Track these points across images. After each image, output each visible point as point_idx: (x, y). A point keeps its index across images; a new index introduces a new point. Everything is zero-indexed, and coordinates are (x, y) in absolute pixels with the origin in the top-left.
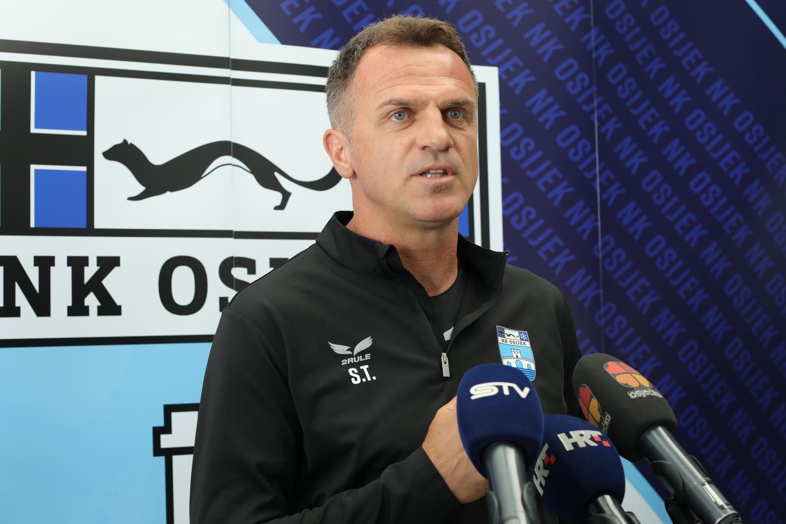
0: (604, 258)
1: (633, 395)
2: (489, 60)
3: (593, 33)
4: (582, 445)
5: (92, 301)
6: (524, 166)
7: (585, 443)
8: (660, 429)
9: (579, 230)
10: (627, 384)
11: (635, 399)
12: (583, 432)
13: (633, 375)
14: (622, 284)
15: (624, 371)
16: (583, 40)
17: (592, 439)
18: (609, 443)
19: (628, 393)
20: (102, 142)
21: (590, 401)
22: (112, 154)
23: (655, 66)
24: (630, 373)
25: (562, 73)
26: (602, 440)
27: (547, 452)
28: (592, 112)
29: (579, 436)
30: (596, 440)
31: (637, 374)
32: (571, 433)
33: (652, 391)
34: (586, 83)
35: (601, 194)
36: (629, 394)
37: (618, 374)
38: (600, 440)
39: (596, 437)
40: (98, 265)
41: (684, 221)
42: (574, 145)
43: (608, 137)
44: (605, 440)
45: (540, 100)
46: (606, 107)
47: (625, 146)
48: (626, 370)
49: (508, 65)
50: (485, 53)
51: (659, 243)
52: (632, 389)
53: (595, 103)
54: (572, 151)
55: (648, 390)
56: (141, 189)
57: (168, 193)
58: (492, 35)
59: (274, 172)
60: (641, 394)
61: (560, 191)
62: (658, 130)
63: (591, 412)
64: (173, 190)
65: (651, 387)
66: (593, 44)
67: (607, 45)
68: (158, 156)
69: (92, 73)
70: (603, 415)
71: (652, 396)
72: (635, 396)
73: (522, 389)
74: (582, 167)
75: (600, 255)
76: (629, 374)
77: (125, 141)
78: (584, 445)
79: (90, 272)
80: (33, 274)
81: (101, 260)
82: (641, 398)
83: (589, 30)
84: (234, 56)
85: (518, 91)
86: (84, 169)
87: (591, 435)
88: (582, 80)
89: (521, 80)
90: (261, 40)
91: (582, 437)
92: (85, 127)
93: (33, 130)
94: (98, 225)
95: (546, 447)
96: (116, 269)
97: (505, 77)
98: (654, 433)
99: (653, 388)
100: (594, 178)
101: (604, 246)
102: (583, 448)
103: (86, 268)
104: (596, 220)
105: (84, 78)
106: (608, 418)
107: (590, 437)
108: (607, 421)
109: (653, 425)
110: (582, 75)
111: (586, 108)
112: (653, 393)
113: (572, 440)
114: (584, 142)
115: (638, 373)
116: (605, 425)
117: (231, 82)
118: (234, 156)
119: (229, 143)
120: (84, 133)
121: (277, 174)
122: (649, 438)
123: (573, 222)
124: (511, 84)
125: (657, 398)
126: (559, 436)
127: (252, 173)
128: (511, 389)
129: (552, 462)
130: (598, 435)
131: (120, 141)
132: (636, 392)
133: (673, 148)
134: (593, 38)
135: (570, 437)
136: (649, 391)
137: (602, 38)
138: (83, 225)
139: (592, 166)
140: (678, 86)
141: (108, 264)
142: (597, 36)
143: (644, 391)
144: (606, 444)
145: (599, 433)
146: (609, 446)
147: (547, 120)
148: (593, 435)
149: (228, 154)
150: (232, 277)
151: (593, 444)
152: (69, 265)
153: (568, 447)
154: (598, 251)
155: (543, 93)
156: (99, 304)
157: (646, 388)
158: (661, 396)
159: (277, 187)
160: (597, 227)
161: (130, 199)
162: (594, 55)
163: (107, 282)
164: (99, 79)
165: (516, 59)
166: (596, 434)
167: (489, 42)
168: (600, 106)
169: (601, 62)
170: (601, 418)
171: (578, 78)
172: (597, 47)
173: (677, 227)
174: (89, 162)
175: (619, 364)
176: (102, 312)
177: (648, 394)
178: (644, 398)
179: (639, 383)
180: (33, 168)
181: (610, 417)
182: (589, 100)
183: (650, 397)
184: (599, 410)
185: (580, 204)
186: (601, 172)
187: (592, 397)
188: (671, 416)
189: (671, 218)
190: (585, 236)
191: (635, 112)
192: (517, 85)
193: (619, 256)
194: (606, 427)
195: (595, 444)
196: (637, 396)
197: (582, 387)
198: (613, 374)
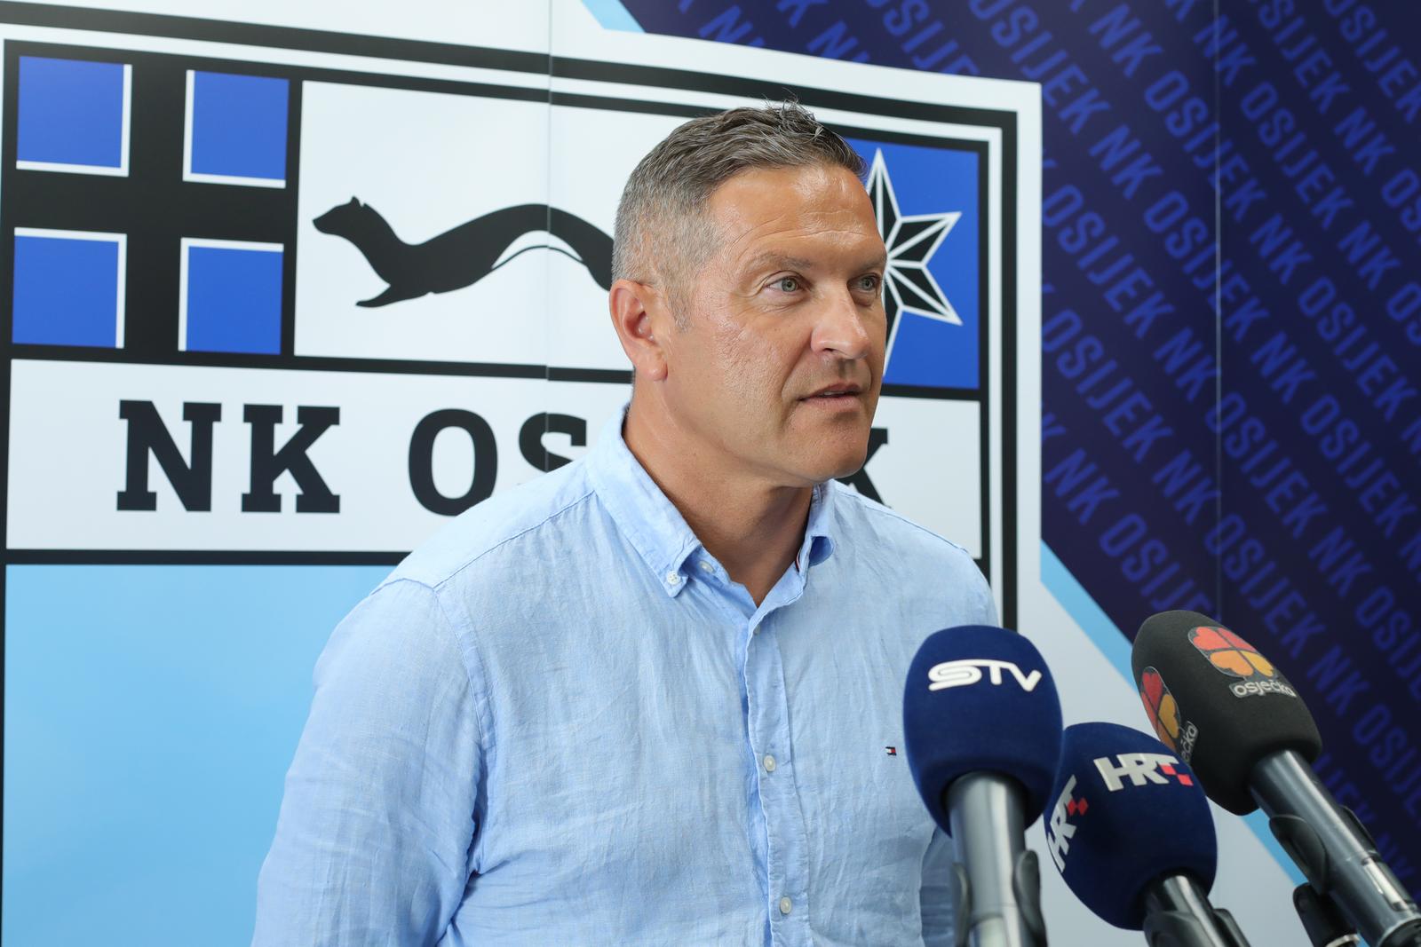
0: (1225, 434)
1: (1241, 690)
2: (1025, 70)
3: (1217, 25)
4: (1138, 781)
5: (286, 486)
6: (1083, 263)
7: (1146, 777)
8: (1289, 756)
9: (1181, 382)
10: (1229, 670)
11: (1244, 698)
12: (1142, 757)
13: (1243, 652)
14: (1258, 482)
15: (1225, 645)
16: (1198, 38)
17: (1159, 770)
18: (1191, 779)
19: (1230, 687)
20: (313, 202)
21: (1161, 698)
22: (328, 223)
23: (1329, 89)
24: (1238, 650)
25: (1158, 97)
26: (1178, 773)
27: (1073, 792)
28: (1211, 169)
29: (1135, 764)
30: (1167, 772)
31: (1250, 652)
32: (1120, 757)
33: (1278, 684)
34: (1201, 117)
35: (1224, 318)
36: (1233, 687)
37: (1214, 651)
38: (1173, 772)
39: (1165, 766)
40: (300, 421)
41: (1374, 372)
42: (1177, 227)
43: (1239, 216)
44: (1183, 773)
45: (1116, 144)
46: (1238, 160)
47: (1271, 233)
48: (1229, 643)
49: (1060, 81)
50: (1017, 57)
51: (1327, 409)
52: (1239, 680)
53: (1218, 153)
54: (1173, 238)
55: (1269, 683)
56: (380, 286)
57: (430, 296)
58: (1032, 24)
60: (1256, 690)
61: (1148, 312)
62: (1332, 204)
63: (1162, 719)
64: (440, 289)
65: (1277, 676)
66: (1216, 46)
67: (1242, 48)
68: (414, 228)
69: (295, 76)
70: (1183, 725)
71: (1276, 694)
72: (1245, 693)
73: (1026, 675)
74: (1189, 267)
75: (1219, 429)
76: (1235, 652)
77: (355, 201)
78: (1143, 782)
79: (284, 433)
80: (181, 434)
81: (305, 414)
82: (1256, 695)
83: (1210, 19)
84: (557, 51)
85: (1076, 128)
86: (278, 248)
87: (1157, 763)
88: (1195, 111)
89: (1083, 108)
90: (607, 23)
91: (1140, 767)
92: (283, 173)
93: (189, 176)
94: (301, 349)
95: (1072, 782)
96: (332, 429)
97: (1052, 102)
98: (1276, 762)
99: (1279, 679)
100: (1212, 290)
101: (1225, 413)
102: (1140, 787)
103: (277, 427)
104: (1213, 365)
105: (283, 85)
106: (1192, 731)
107: (1155, 766)
108: (1190, 737)
109: (1277, 748)
110: (1195, 102)
111: (1200, 162)
112: (1277, 687)
113: (1121, 772)
114: (1195, 222)
115: (1254, 650)
116: (1187, 744)
117: (550, 98)
118: (554, 232)
119: (543, 208)
120: (280, 184)
122: (1268, 770)
123: (1170, 367)
124: (1064, 114)
125: (1285, 696)
126: (1097, 762)
127: (584, 262)
128: (1005, 673)
129: (1082, 811)
130: (1171, 763)
131: (346, 200)
132: (1247, 685)
133: (1359, 240)
134: (1216, 36)
135: (1117, 764)
136: (1272, 684)
137: (1233, 35)
138: (274, 348)
139: (1209, 266)
140: (1370, 126)
141: (318, 420)
142: (1224, 34)
143: (1262, 683)
144: (1185, 780)
145: (1173, 760)
146: (1191, 784)
147: (1127, 182)
148: (1161, 764)
149: (542, 227)
151: (1159, 780)
153: (1113, 784)
154: (1215, 421)
155: (1121, 133)
156: (300, 492)
157: (1265, 678)
158: (1293, 694)
160: (1213, 379)
161: (362, 304)
162: (1218, 67)
163: (317, 453)
164: (310, 89)
165: (1073, 70)
166: (1167, 761)
167: (1026, 38)
168: (1225, 159)
169: (1229, 80)
170: (1180, 731)
171: (1188, 107)
172: (1225, 52)
173: (1362, 381)
174: (289, 237)
175: (1217, 632)
176: (304, 505)
177: (1269, 689)
178: (1262, 697)
179: (1253, 668)
180: (187, 244)
181: (1196, 731)
182: (1208, 147)
183: (1272, 696)
184: (1176, 715)
185: (1186, 334)
186: (1224, 279)
187: (1164, 692)
188: (1312, 731)
189: (1351, 365)
190: (1192, 395)
191: (1291, 172)
192: (1074, 117)
193: (1252, 431)
194: (1187, 749)
195: (1164, 781)
196: (1248, 693)
197: (1147, 671)
198: (1206, 651)
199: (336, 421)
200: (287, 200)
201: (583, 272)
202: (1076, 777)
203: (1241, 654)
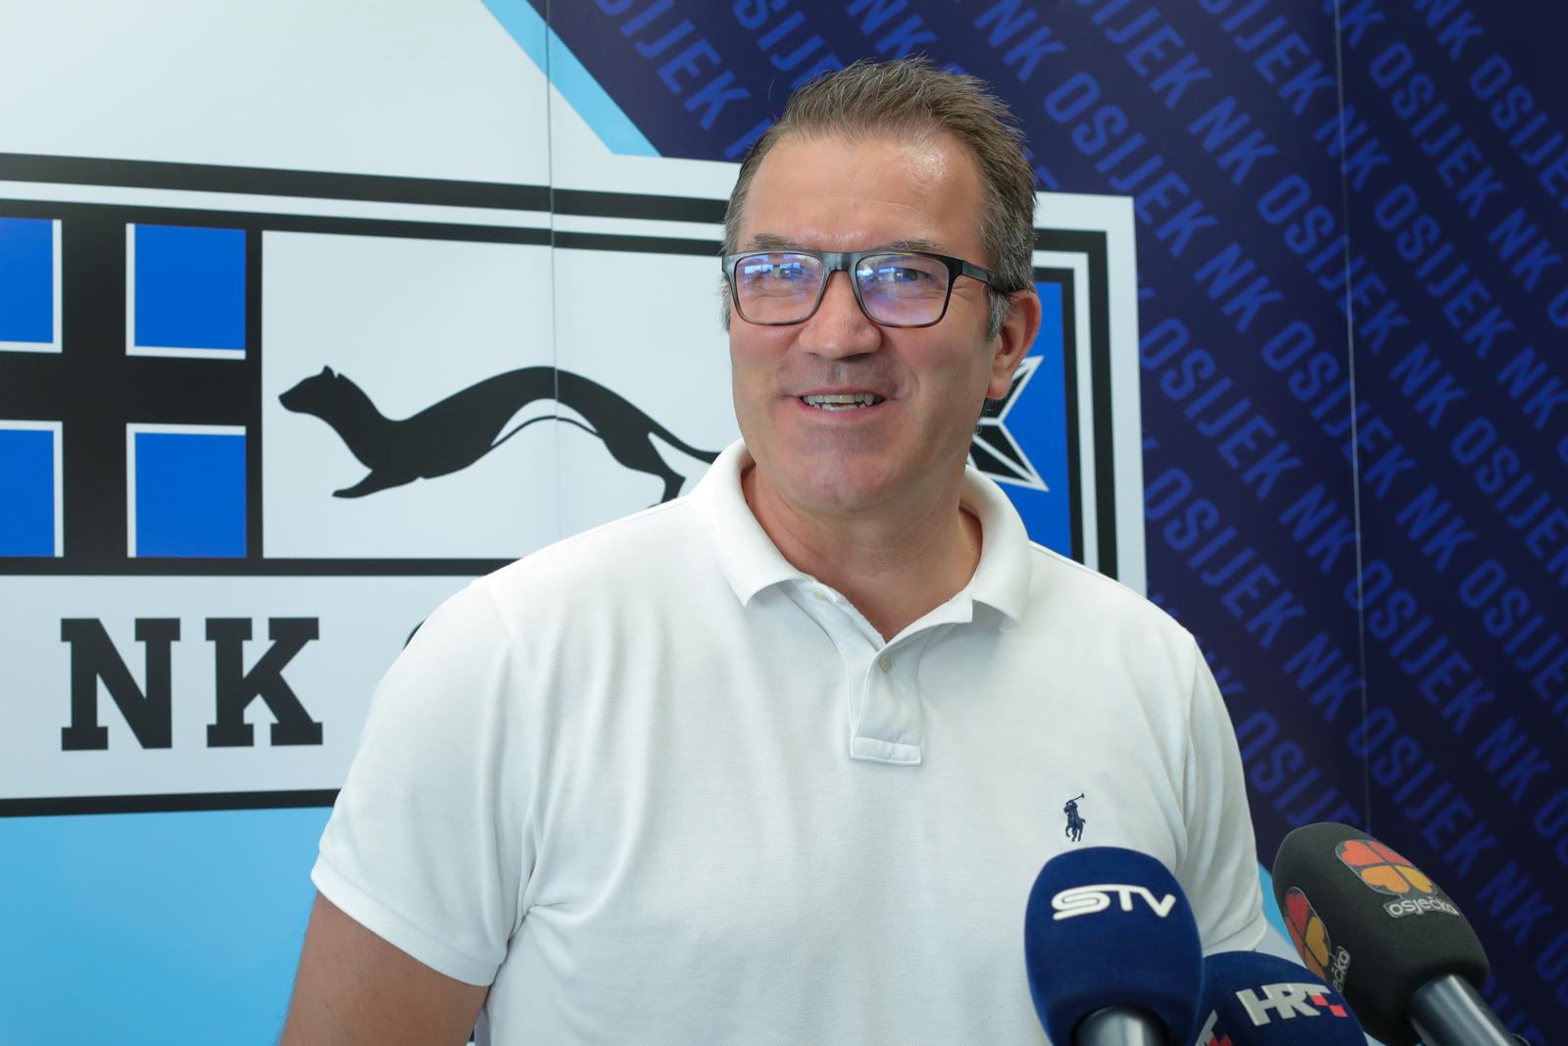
0: (1368, 611)
1: (1396, 909)
2: (1114, 182)
3: (1342, 118)
4: (1287, 1013)
5: (259, 714)
6: (1192, 411)
7: (1294, 1008)
8: (1453, 981)
9: (1314, 550)
10: (1383, 887)
11: (1401, 918)
12: (1289, 987)
13: (1398, 867)
14: (1411, 668)
15: (1379, 860)
16: (1320, 135)
17: (1309, 1001)
18: (1345, 1009)
19: (1384, 906)
20: (279, 375)
21: (1308, 922)
22: (298, 399)
23: (1479, 189)
24: (1392, 864)
25: (1274, 207)
27: (1216, 1029)
28: (1341, 292)
29: (1282, 996)
30: (1317, 1003)
31: (1406, 866)
32: (1265, 988)
33: (1438, 901)
34: (1327, 228)
35: (1362, 471)
36: (1388, 906)
37: (1365, 867)
38: (1325, 1003)
39: (1315, 997)
40: (272, 636)
41: (1546, 529)
42: (1302, 363)
43: (1376, 347)
44: (1336, 1004)
45: (1226, 266)
46: (1372, 280)
47: (1415, 366)
48: (1382, 858)
49: (1157, 192)
50: (1103, 167)
51: (1490, 576)
52: (1394, 898)
53: (1348, 272)
54: (1298, 377)
55: (1428, 900)
57: (420, 481)
58: (1120, 127)
59: (647, 434)
60: (1414, 908)
61: (1270, 468)
62: (1488, 328)
63: (1310, 946)
64: (431, 472)
65: (1436, 892)
66: (1342, 142)
67: (1373, 144)
68: (398, 401)
69: (255, 225)
70: (1334, 951)
71: (1436, 912)
72: (1401, 912)
73: (1160, 899)
74: (1318, 412)
75: (1360, 605)
76: (1388, 866)
77: (327, 371)
78: (1292, 1015)
79: (255, 650)
80: (134, 657)
81: (278, 627)
82: (1413, 915)
83: (1333, 111)
84: (560, 182)
85: (1177, 249)
86: (240, 431)
87: (1306, 993)
88: (1319, 222)
89: (1185, 224)
90: (617, 147)
91: (1288, 998)
92: (243, 339)
93: (132, 349)
94: (271, 550)
95: (1214, 1018)
96: (311, 644)
97: (1148, 219)
98: (1439, 988)
99: (1439, 895)
100: (1347, 436)
101: (1367, 586)
102: (1289, 1020)
103: (246, 644)
104: (1352, 528)
105: (239, 236)
106: (1344, 958)
107: (1304, 997)
108: (1342, 964)
109: (1438, 972)
110: (1320, 211)
111: (1328, 284)
112: (1438, 905)
113: (1268, 1004)
114: (1324, 357)
115: (1409, 863)
116: (1339, 972)
118: (562, 400)
119: (548, 372)
120: (240, 355)
121: (653, 438)
122: (1430, 999)
123: (1300, 533)
124: (1163, 233)
125: (1446, 915)
126: (1241, 995)
127: (599, 434)
128: (1136, 898)
130: (1322, 993)
131: (317, 371)
132: (1403, 904)
133: (1522, 369)
134: (1342, 131)
135: (1262, 996)
136: (1431, 901)
137: (1362, 129)
138: (241, 552)
139: (1343, 408)
140: (1531, 231)
141: (293, 634)
142: (1350, 128)
143: (1420, 900)
144: (1338, 1011)
145: (1325, 990)
146: (1344, 1015)
147: (1241, 311)
148: (1310, 994)
149: (549, 395)
151: (1310, 1012)
153: (1260, 1018)
154: (1356, 595)
155: (1232, 252)
156: (275, 721)
157: (1422, 895)
158: (1456, 912)
159: (654, 465)
160: (1354, 543)
161: (339, 494)
162: (1344, 168)
164: (271, 240)
165: (1172, 180)
166: (1317, 990)
167: (1114, 142)
168: (1357, 278)
169: (1359, 183)
170: (1330, 957)
171: (1310, 218)
172: (1352, 150)
173: (1532, 541)
174: (251, 417)
175: (1367, 845)
176: (280, 737)
177: (1429, 907)
178: (1420, 916)
179: (1410, 883)
180: (133, 430)
181: (1348, 957)
182: (1335, 266)
183: (1431, 915)
184: (1325, 940)
185: (1317, 492)
186: (1361, 423)
187: (1310, 916)
188: (1478, 952)
189: (1517, 522)
190: (1327, 565)
191: (1436, 291)
192: (1175, 235)
193: (1401, 606)
194: (1339, 978)
195: (1316, 1013)
196: (1404, 912)
197: (1290, 892)
198: (1356, 867)
199: (315, 636)
200: (250, 371)
201: (598, 446)
203: (1395, 869)
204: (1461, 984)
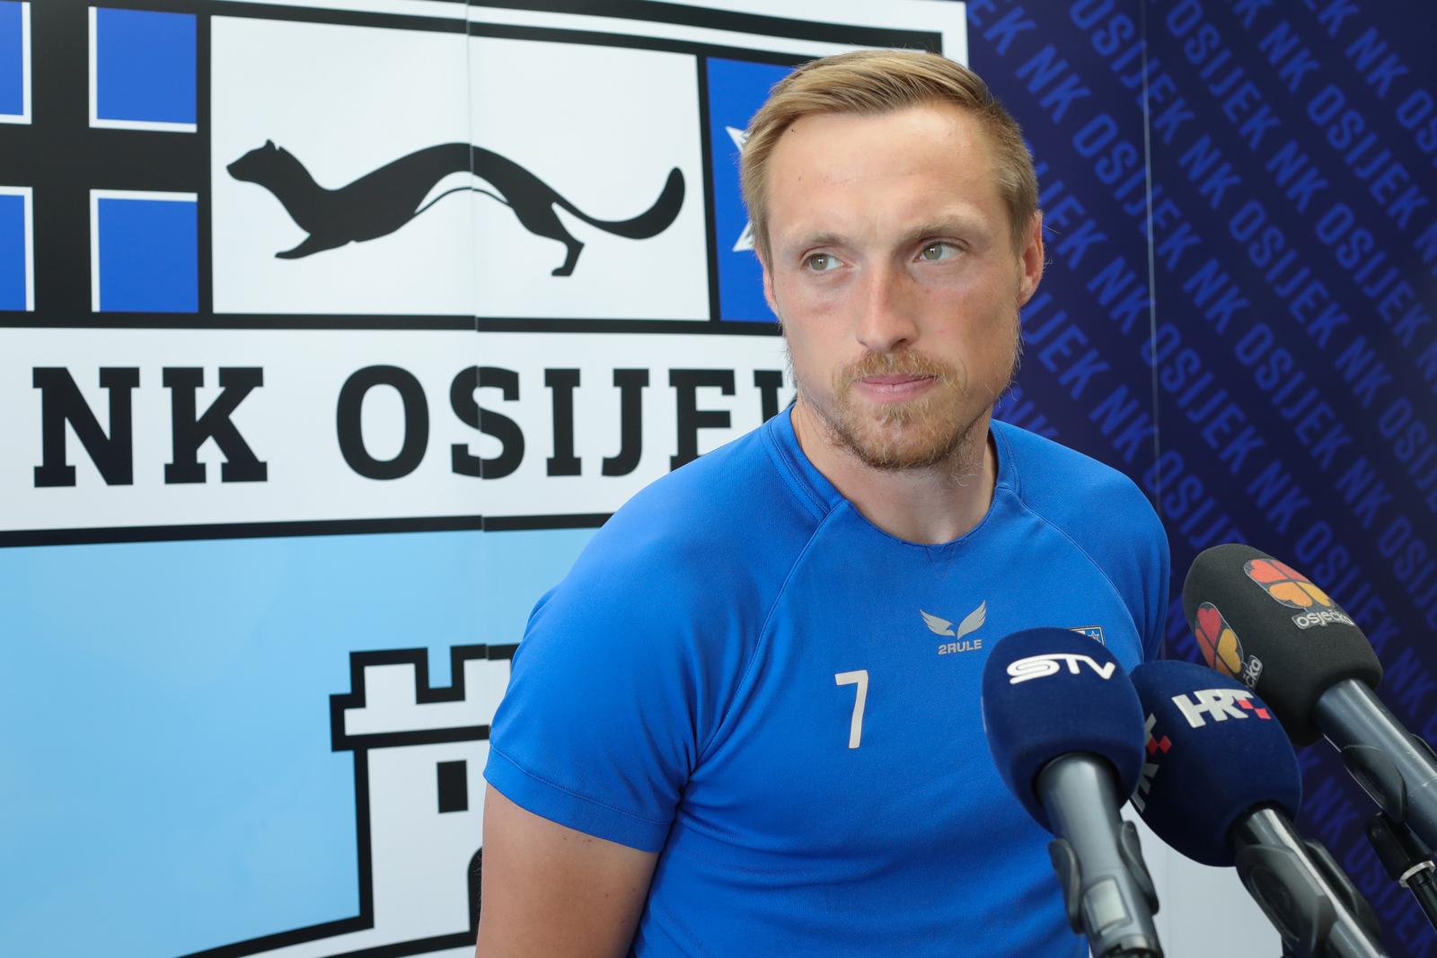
0: (1161, 367)
1: (1303, 622)
4: (1219, 717)
5: (210, 454)
7: (1225, 712)
8: (1354, 684)
9: (1115, 314)
10: (1289, 602)
11: (1308, 629)
12: (1218, 692)
13: (1299, 583)
14: (1195, 417)
15: (1281, 577)
17: (1236, 704)
18: (1268, 712)
19: (1293, 618)
20: (227, 147)
21: (1220, 635)
22: (245, 169)
23: (1252, 3)
24: (1295, 581)
25: (1083, 14)
26: (1255, 707)
27: (1154, 730)
28: (1139, 89)
29: (1213, 700)
30: (1244, 707)
31: (1306, 582)
32: (1197, 694)
33: (1337, 613)
34: (1128, 34)
35: (1156, 245)
36: (1296, 619)
37: (1272, 583)
38: (1251, 707)
39: (1243, 701)
40: (221, 384)
41: (1306, 298)
42: (1106, 151)
43: (1168, 138)
44: (1260, 708)
45: (1043, 65)
46: (1165, 79)
47: (1200, 156)
48: (1284, 575)
51: (1261, 338)
52: (1301, 611)
53: (1145, 73)
54: (1103, 163)
55: (1329, 613)
56: (300, 236)
57: (352, 245)
59: (551, 204)
60: (1318, 621)
61: (1080, 241)
62: (1259, 123)
63: (1222, 654)
65: (1333, 606)
68: (333, 172)
69: (204, 11)
70: (1247, 660)
71: (1337, 623)
72: (1307, 624)
74: (1120, 193)
75: (1154, 362)
76: (1292, 583)
77: (270, 144)
78: (1224, 718)
79: (207, 396)
80: (99, 402)
81: (227, 375)
82: (1318, 626)
85: (1002, 49)
86: (192, 197)
87: (1234, 698)
88: (1121, 28)
89: (1009, 27)
91: (1218, 702)
92: (193, 115)
93: (95, 122)
94: (220, 306)
95: (1152, 720)
96: (256, 391)
97: (978, 23)
98: (1342, 692)
99: (1336, 609)
100: (1143, 215)
101: (1160, 345)
102: (1222, 722)
103: (198, 391)
104: (1147, 295)
105: (190, 20)
106: (1256, 665)
107: (1232, 701)
108: (1254, 671)
109: (1337, 678)
110: (1120, 19)
111: (1128, 82)
112: (1337, 617)
113: (1201, 708)
114: (1125, 146)
115: (1307, 580)
116: (1251, 679)
117: (468, 29)
118: (477, 173)
119: (465, 147)
120: (191, 128)
121: (556, 208)
123: (1104, 299)
124: (990, 34)
125: (1345, 625)
126: (1175, 700)
127: (510, 204)
129: (1165, 750)
130: (1247, 698)
131: (261, 144)
132: (1308, 616)
133: (1286, 161)
135: (1196, 701)
136: (1331, 614)
138: (192, 307)
139: (1139, 192)
140: (1295, 40)
141: (241, 382)
143: (1322, 613)
146: (1268, 717)
147: (1055, 105)
148: (1237, 698)
149: (465, 168)
150: (475, 405)
151: (1239, 715)
152: (166, 384)
153: (1195, 721)
154: (1150, 353)
155: (1048, 53)
156: (225, 460)
157: (1321, 608)
159: (557, 231)
160: (1147, 310)
161: (281, 255)
163: (240, 417)
164: (219, 24)
166: (1243, 695)
168: (1153, 77)
170: (1242, 664)
171: (1113, 25)
173: (1294, 308)
174: (202, 184)
175: (1271, 563)
176: (229, 474)
177: (1330, 619)
178: (1324, 627)
179: (1312, 598)
180: (96, 195)
181: (1260, 664)
182: (1134, 68)
183: (1333, 625)
184: (1238, 650)
185: (1119, 263)
186: (1156, 204)
187: (1223, 627)
188: (1373, 660)
189: (1283, 291)
190: (1127, 327)
191: (1217, 90)
192: (999, 38)
193: (1187, 363)
194: (1251, 683)
195: (1243, 716)
196: (1310, 624)
197: (1203, 607)
198: (1264, 584)
199: (260, 383)
200: (201, 142)
201: (509, 214)
202: (1155, 715)
203: (1298, 585)
204: (1360, 687)
